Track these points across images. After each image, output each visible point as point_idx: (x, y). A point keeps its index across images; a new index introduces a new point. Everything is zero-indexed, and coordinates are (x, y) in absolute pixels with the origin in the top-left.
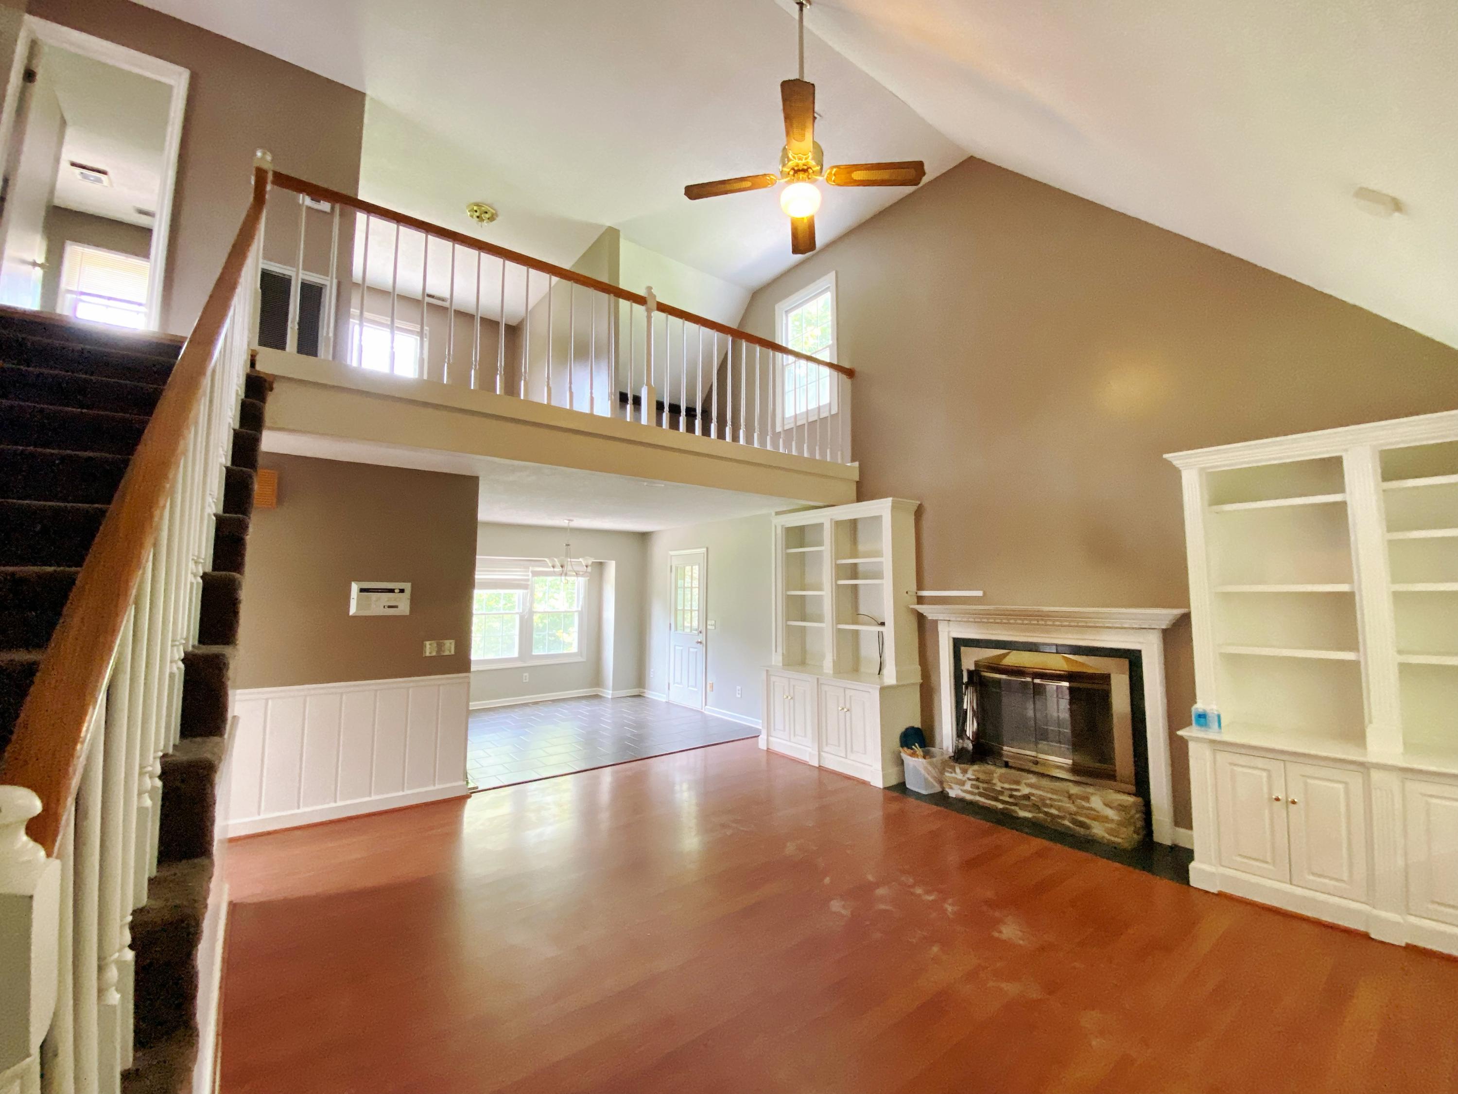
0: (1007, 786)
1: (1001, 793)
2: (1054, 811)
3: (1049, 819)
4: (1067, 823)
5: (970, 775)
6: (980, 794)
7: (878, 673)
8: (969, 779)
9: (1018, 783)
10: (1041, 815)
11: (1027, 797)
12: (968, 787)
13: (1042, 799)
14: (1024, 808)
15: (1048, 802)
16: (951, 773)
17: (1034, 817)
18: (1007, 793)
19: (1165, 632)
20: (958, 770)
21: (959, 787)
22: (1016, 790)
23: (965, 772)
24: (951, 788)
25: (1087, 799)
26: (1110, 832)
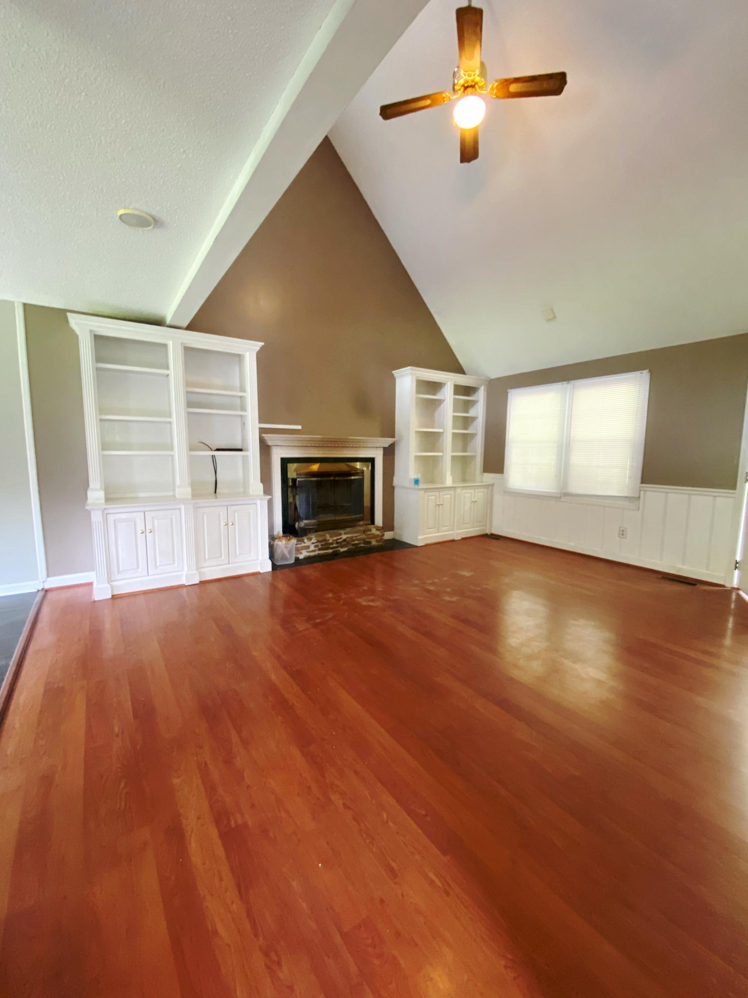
0: (335, 538)
1: (332, 544)
2: (357, 542)
3: (354, 547)
4: (362, 545)
5: (314, 540)
6: (320, 549)
7: (214, 492)
8: (313, 543)
9: (340, 534)
10: (351, 547)
11: (345, 540)
12: (312, 548)
13: (351, 538)
14: (342, 547)
15: (354, 538)
16: (301, 544)
17: (348, 549)
18: (335, 542)
19: (384, 449)
20: (306, 540)
21: (306, 551)
22: (341, 538)
23: (310, 539)
24: (301, 553)
25: (370, 530)
26: (377, 541)
